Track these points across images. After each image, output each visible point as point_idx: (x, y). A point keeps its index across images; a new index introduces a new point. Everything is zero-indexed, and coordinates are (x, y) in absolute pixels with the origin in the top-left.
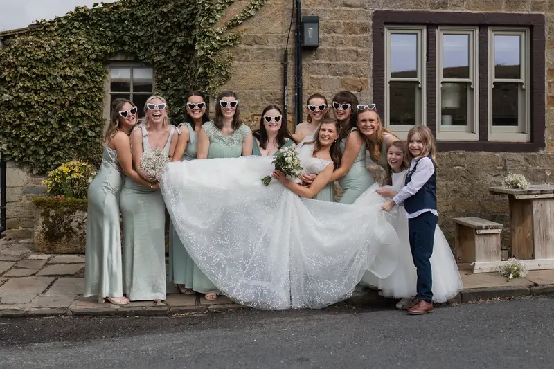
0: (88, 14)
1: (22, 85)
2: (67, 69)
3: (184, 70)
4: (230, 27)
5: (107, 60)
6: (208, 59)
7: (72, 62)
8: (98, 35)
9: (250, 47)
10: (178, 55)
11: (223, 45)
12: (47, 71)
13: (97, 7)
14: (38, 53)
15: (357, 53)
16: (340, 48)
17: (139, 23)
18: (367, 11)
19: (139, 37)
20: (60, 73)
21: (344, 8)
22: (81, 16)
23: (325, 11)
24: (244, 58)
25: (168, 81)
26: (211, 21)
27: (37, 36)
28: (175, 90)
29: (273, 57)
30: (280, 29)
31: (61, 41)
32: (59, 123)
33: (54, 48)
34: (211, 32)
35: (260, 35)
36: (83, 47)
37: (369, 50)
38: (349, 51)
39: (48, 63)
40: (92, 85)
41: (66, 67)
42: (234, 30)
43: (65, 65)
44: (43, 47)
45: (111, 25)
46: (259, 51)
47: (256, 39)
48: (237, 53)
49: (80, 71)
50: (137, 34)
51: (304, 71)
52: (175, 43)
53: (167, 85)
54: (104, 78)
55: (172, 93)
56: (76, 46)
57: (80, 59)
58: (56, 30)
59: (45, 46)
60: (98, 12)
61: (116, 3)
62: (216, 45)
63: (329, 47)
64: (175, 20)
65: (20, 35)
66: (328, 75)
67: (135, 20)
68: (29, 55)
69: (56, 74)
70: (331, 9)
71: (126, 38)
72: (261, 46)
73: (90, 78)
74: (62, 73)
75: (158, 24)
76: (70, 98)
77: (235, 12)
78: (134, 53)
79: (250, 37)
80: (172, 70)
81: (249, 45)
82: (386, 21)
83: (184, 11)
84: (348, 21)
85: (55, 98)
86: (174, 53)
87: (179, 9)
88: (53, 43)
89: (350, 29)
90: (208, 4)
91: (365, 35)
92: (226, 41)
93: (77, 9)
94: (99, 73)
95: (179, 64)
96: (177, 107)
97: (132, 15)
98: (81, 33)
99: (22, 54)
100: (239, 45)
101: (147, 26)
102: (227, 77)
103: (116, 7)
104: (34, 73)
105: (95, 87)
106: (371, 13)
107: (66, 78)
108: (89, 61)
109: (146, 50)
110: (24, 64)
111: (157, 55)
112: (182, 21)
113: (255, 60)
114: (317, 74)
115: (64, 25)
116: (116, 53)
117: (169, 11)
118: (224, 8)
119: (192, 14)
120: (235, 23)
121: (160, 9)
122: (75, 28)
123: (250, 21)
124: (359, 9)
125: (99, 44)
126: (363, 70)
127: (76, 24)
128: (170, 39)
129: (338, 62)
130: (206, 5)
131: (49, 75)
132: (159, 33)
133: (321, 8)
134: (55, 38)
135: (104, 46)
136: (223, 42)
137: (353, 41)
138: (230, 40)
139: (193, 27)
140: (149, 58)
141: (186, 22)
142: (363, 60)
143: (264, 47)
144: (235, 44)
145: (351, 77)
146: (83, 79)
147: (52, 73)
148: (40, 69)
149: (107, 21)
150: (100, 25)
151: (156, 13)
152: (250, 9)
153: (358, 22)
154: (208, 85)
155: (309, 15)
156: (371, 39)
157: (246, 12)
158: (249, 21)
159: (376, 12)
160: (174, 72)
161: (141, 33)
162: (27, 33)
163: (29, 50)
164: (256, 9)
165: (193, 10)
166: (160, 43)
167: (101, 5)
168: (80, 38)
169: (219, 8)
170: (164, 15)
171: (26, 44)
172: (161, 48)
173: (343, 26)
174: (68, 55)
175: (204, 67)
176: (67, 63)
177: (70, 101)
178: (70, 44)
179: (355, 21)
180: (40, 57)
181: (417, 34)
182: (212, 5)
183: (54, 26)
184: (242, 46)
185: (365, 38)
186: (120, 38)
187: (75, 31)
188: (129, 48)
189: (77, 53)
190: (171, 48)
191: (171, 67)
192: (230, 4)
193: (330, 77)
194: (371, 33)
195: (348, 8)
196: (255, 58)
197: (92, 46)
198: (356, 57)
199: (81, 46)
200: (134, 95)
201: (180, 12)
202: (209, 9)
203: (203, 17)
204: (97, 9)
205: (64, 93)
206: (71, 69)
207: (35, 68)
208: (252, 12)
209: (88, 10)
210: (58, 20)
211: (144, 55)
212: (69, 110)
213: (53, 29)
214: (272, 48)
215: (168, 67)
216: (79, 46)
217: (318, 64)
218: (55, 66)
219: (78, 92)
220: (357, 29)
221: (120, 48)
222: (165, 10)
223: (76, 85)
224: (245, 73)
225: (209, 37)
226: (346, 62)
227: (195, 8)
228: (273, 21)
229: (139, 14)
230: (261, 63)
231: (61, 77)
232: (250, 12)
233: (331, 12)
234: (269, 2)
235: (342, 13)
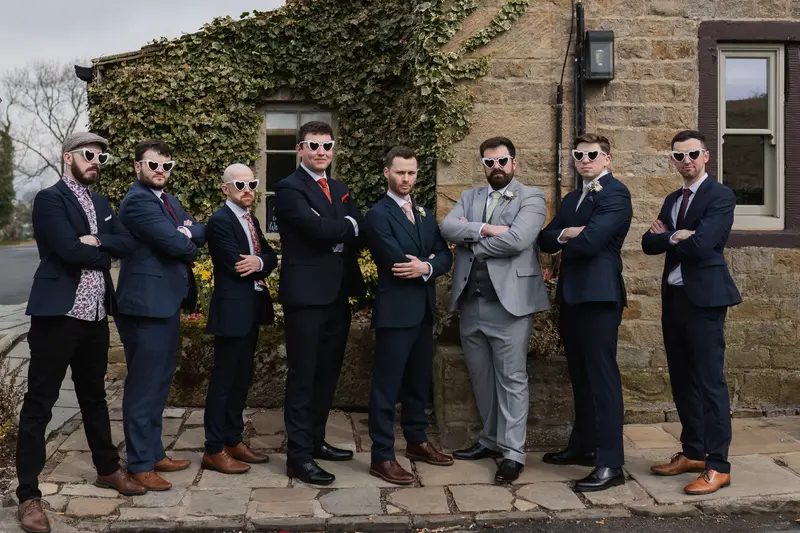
0: (234, 28)
1: (133, 141)
2: (203, 116)
3: (385, 117)
4: (469, 50)
5: (262, 101)
6: (436, 100)
7: (211, 105)
8: (248, 61)
9: (501, 81)
10: (375, 92)
11: (459, 77)
12: (171, 119)
13: (246, 18)
14: (158, 91)
15: (674, 91)
16: (647, 82)
17: (312, 43)
18: (688, 21)
19: (313, 65)
20: (193, 122)
21: (653, 17)
22: (222, 34)
23: (621, 22)
24: (492, 99)
25: (359, 134)
26: (440, 40)
27: (155, 64)
28: (371, 148)
29: (538, 96)
30: (550, 52)
31: (192, 72)
32: (191, 199)
33: (182, 83)
34: (441, 58)
35: (517, 61)
36: (227, 81)
37: (694, 85)
38: (661, 87)
39: (173, 106)
40: (242, 140)
41: (201, 113)
42: (477, 53)
43: (200, 110)
44: (166, 82)
45: (269, 46)
46: (517, 88)
47: (511, 69)
48: (481, 91)
49: (223, 119)
50: (310, 60)
51: (587, 119)
52: (370, 74)
53: (359, 141)
54: (257, 128)
55: (366, 152)
56: (215, 79)
57: (222, 100)
58: (184, 55)
59: (169, 80)
60: (250, 27)
61: (276, 12)
62: (448, 79)
63: (628, 81)
64: (372, 37)
65: (128, 63)
66: (626, 125)
67: (308, 39)
68: (144, 94)
69: (186, 123)
70: (632, 19)
71: (293, 67)
72: (519, 80)
73: (237, 129)
74: (195, 121)
75: (343, 44)
76: (208, 161)
77: (477, 24)
78: (305, 90)
79: (501, 64)
80: (366, 116)
81: (499, 77)
82: (720, 38)
83: (385, 23)
84: (659, 39)
85: (184, 160)
86: (369, 89)
87: (376, 21)
88: (181, 74)
89: (663, 50)
90: (436, 12)
91: (686, 60)
92: (465, 72)
93: (217, 22)
94: (251, 121)
95: (377, 108)
96: (374, 174)
97: (302, 30)
98: (223, 58)
99: (134, 93)
100: (485, 79)
101: (324, 47)
102: (466, 130)
103: (275, 18)
104: (153, 122)
105: (245, 143)
106: (696, 25)
107: (201, 129)
108: (237, 104)
109: (324, 86)
110: (137, 108)
111: (341, 93)
112: (381, 39)
113: (509, 101)
114: (607, 123)
115: (195, 47)
116: (276, 90)
117: (361, 24)
118: (460, 19)
119: (399, 28)
120: (478, 42)
121: (346, 21)
122: (214, 50)
123: (502, 39)
124: (676, 18)
125: (251, 75)
126: (683, 117)
127: (215, 45)
128: (361, 68)
129: (642, 105)
130: (433, 14)
131: (176, 125)
132: (345, 57)
133: (615, 17)
134: (182, 67)
135: (259, 80)
136: (459, 73)
137: (667, 70)
138: (470, 70)
139: (400, 49)
140: (329, 97)
141: (388, 41)
142: (684, 100)
143: (524, 80)
144: (479, 76)
145: (663, 128)
146: (228, 132)
147: (179, 122)
148: (162, 116)
149: (263, 41)
150: (253, 47)
151: (339, 27)
152: (502, 20)
153: (675, 39)
154: (435, 141)
155: (596, 29)
156: (696, 68)
157: (495, 24)
158: (499, 39)
159: (704, 23)
160: (369, 119)
161: (317, 59)
162: (139, 59)
163: (144, 86)
164: (512, 20)
165: (399, 22)
166: (347, 73)
167: (252, 16)
168: (222, 67)
169: (452, 19)
170: (352, 29)
171: (139, 77)
172: (347, 81)
173: (650, 47)
174: (203, 94)
175: (429, 113)
176: (203, 105)
177: (208, 165)
178: (206, 76)
179: (669, 38)
180: (162, 97)
181: (768, 58)
182: (441, 13)
183: (181, 49)
184: (489, 79)
185: (686, 66)
186: (284, 66)
187: (213, 55)
188: (297, 83)
189: (218, 90)
190: (363, 82)
191: (365, 112)
192: (469, 11)
193: (630, 128)
194: (696, 57)
195: (659, 18)
196: (510, 98)
197: (240, 79)
198: (672, 96)
199: (223, 80)
201: (377, 25)
202: (437, 21)
203: (427, 33)
204: (249, 21)
205: (198, 152)
206: (208, 115)
207: (154, 114)
208: (506, 25)
209: (233, 23)
210: (188, 38)
211: (320, 93)
212: (206, 180)
213: (180, 53)
214: (536, 82)
215: (359, 111)
216: (220, 79)
217: (610, 108)
218: (184, 112)
219: (220, 152)
220: (672, 50)
221: (283, 83)
222: (355, 22)
223: (217, 140)
224: (494, 122)
225: (437, 65)
226: (654, 105)
227: (402, 20)
228: (539, 39)
229: (312, 28)
230: (519, 106)
231: (194, 126)
232: (501, 24)
233: (631, 24)
234: (532, 10)
235: (650, 25)
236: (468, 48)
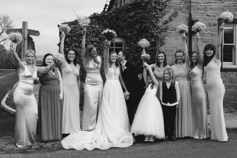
0: (99, 16)
1: (74, 45)
3: (139, 39)
4: (165, 24)
6: (158, 36)
7: (94, 36)
8: (103, 24)
9: (172, 31)
11: (162, 31)
14: (81, 32)
15: (212, 34)
16: (206, 32)
17: (119, 20)
18: (215, 18)
19: (120, 26)
20: (90, 40)
21: (207, 17)
22: (96, 17)
23: (200, 18)
24: (170, 36)
25: (132, 43)
26: (158, 21)
34: (158, 26)
35: (176, 27)
37: (217, 33)
38: (209, 34)
41: (92, 38)
42: (166, 25)
45: (108, 21)
46: (175, 33)
47: (174, 29)
48: (167, 34)
49: (97, 39)
50: (119, 24)
51: (192, 41)
52: (135, 28)
53: (132, 45)
54: (105, 42)
56: (95, 29)
57: (97, 34)
60: (103, 15)
62: (159, 31)
65: (71, 24)
68: (77, 33)
69: (88, 40)
70: (202, 17)
71: (114, 26)
72: (176, 31)
73: (100, 42)
75: (127, 21)
77: (166, 18)
79: (172, 27)
81: (171, 31)
83: (139, 15)
84: (208, 22)
86: (135, 32)
87: (136, 15)
89: (210, 25)
90: (157, 15)
91: (215, 27)
93: (94, 14)
96: (136, 54)
98: (96, 23)
99: (75, 32)
101: (123, 21)
102: (164, 43)
103: (110, 13)
104: (79, 40)
106: (217, 19)
107: (92, 42)
109: (122, 31)
110: (75, 36)
111: (128, 33)
113: (174, 37)
117: (133, 16)
118: (162, 16)
119: (142, 17)
120: (167, 22)
121: (128, 15)
122: (94, 21)
123: (172, 21)
124: (213, 17)
125: (104, 28)
126: (214, 41)
129: (205, 38)
132: (128, 24)
133: (198, 17)
136: (162, 29)
137: (211, 29)
138: (165, 29)
140: (124, 34)
141: (140, 20)
142: (214, 37)
144: (167, 30)
150: (104, 21)
151: (126, 16)
152: (172, 17)
153: (212, 22)
154: (156, 46)
155: (194, 19)
156: (217, 29)
157: (170, 18)
159: (219, 18)
162: (74, 23)
163: (77, 30)
164: (175, 17)
165: (142, 15)
166: (129, 28)
168: (96, 26)
169: (160, 16)
170: (130, 17)
171: (75, 28)
172: (129, 30)
173: (207, 24)
174: (92, 33)
175: (155, 39)
176: (92, 36)
178: (92, 28)
179: (211, 22)
181: (233, 27)
182: (158, 15)
184: (169, 31)
185: (215, 29)
186: (112, 26)
187: (94, 23)
188: (115, 30)
189: (96, 32)
190: (133, 30)
191: (133, 38)
192: (164, 15)
193: (202, 43)
194: (217, 26)
195: (209, 17)
197: (101, 29)
198: (212, 36)
199: (97, 29)
200: (115, 48)
202: (157, 17)
203: (154, 20)
207: (80, 38)
211: (121, 33)
218: (87, 37)
220: (212, 25)
222: (131, 15)
223: (96, 45)
224: (170, 42)
225: (157, 27)
226: (208, 38)
228: (181, 22)
230: (176, 38)
233: (202, 18)
234: (179, 14)
235: (206, 19)
236: (164, 23)
